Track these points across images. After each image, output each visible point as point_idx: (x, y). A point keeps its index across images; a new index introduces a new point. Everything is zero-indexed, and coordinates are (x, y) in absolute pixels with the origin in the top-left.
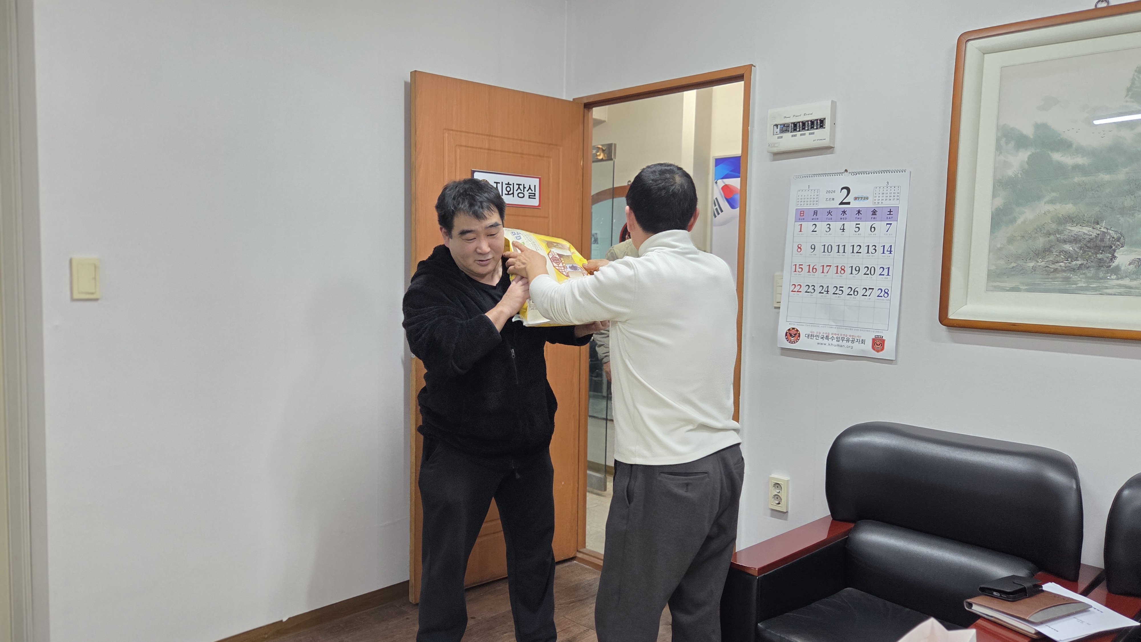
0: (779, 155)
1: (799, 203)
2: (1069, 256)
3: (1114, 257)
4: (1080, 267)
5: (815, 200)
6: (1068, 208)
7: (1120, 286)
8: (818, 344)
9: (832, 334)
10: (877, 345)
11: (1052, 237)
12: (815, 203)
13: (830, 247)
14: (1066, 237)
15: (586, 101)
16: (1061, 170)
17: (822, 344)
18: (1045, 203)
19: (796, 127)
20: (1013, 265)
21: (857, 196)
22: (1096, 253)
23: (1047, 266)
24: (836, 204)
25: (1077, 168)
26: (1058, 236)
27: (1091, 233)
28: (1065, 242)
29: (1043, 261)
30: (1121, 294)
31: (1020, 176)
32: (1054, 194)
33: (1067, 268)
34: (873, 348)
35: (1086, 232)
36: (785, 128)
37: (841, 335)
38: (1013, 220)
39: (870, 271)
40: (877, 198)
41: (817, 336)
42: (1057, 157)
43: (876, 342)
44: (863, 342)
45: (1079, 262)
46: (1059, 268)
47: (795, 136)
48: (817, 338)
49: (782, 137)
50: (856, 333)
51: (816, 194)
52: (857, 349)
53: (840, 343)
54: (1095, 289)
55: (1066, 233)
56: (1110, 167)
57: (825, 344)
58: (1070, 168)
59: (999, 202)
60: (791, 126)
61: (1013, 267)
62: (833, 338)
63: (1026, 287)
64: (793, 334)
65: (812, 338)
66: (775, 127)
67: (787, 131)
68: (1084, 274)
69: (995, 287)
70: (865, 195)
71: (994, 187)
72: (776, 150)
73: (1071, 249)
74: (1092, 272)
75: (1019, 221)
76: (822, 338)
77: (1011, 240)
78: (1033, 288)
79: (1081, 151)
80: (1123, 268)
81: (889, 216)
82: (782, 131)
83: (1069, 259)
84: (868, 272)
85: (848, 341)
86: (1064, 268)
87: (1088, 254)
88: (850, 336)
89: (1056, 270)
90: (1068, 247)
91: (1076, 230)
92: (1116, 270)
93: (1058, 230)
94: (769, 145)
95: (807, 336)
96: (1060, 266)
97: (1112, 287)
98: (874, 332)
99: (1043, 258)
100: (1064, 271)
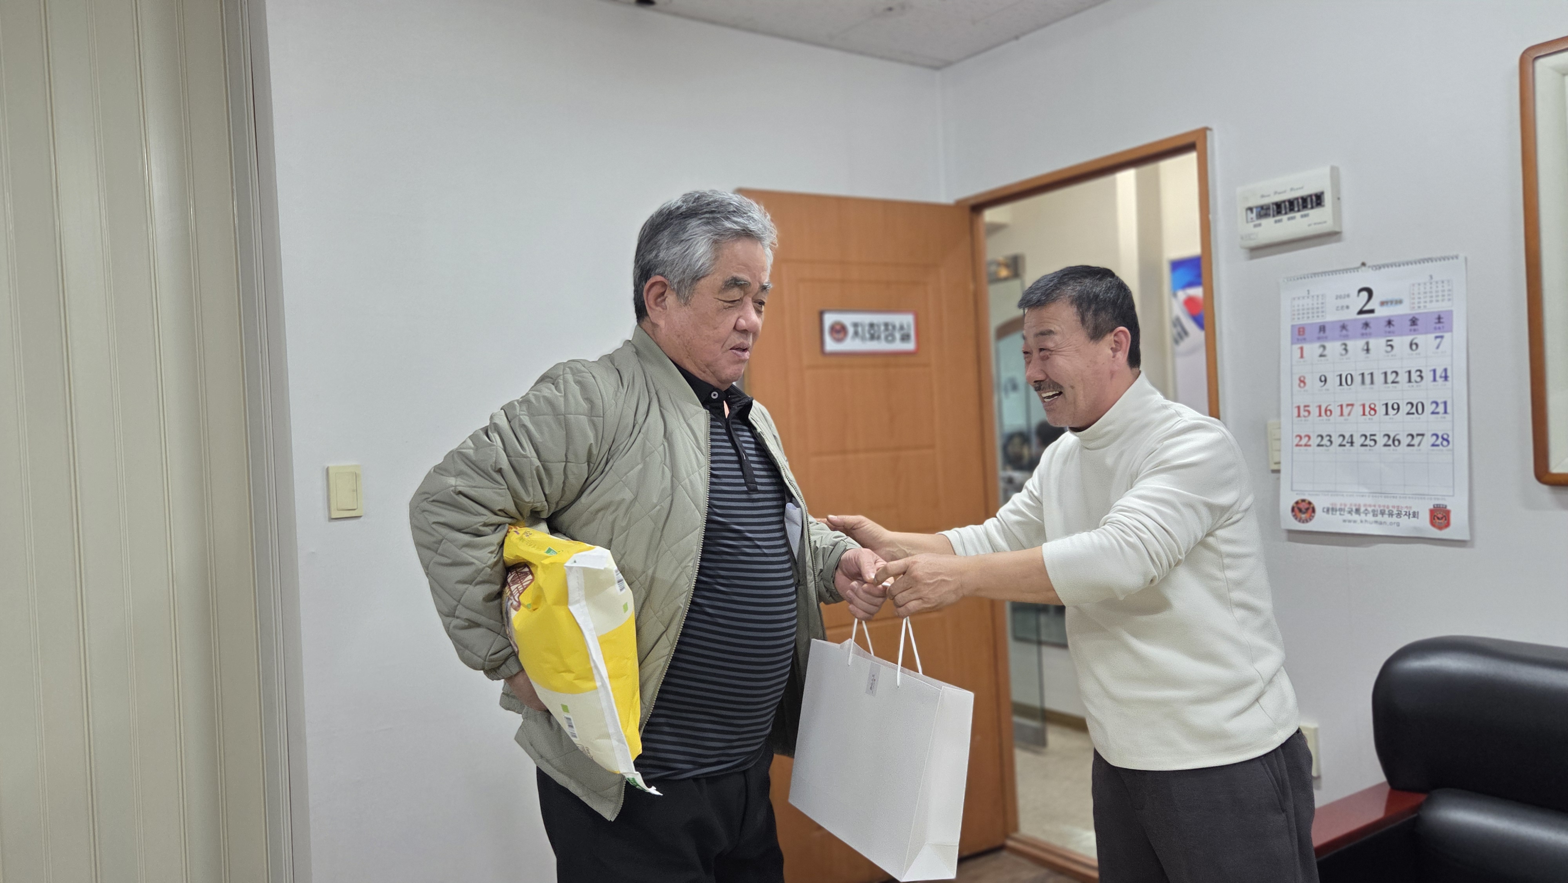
0: (1258, 251)
1: (1296, 317)
5: (1320, 310)
8: (1344, 521)
9: (1365, 505)
10: (1438, 518)
12: (1320, 314)
13: (1349, 378)
15: (973, 202)
17: (1350, 521)
19: (1280, 208)
21: (1384, 299)
24: (1351, 314)
34: (1432, 523)
36: (1263, 212)
37: (1379, 506)
39: (1416, 408)
40: (1416, 301)
41: (1341, 510)
43: (1436, 514)
44: (1415, 515)
47: (1280, 221)
48: (1342, 513)
49: (1260, 225)
50: (1403, 503)
51: (1320, 301)
52: (1405, 526)
53: (1379, 518)
57: (1355, 522)
60: (1273, 208)
62: (1366, 512)
64: (1303, 509)
65: (1334, 513)
66: (1249, 212)
67: (1266, 215)
70: (1396, 297)
72: (1253, 243)
76: (1350, 512)
81: (1438, 325)
82: (1260, 216)
84: (1414, 410)
85: (1391, 514)
88: (1394, 507)
94: (1242, 238)
95: (1325, 510)
98: (1431, 499)
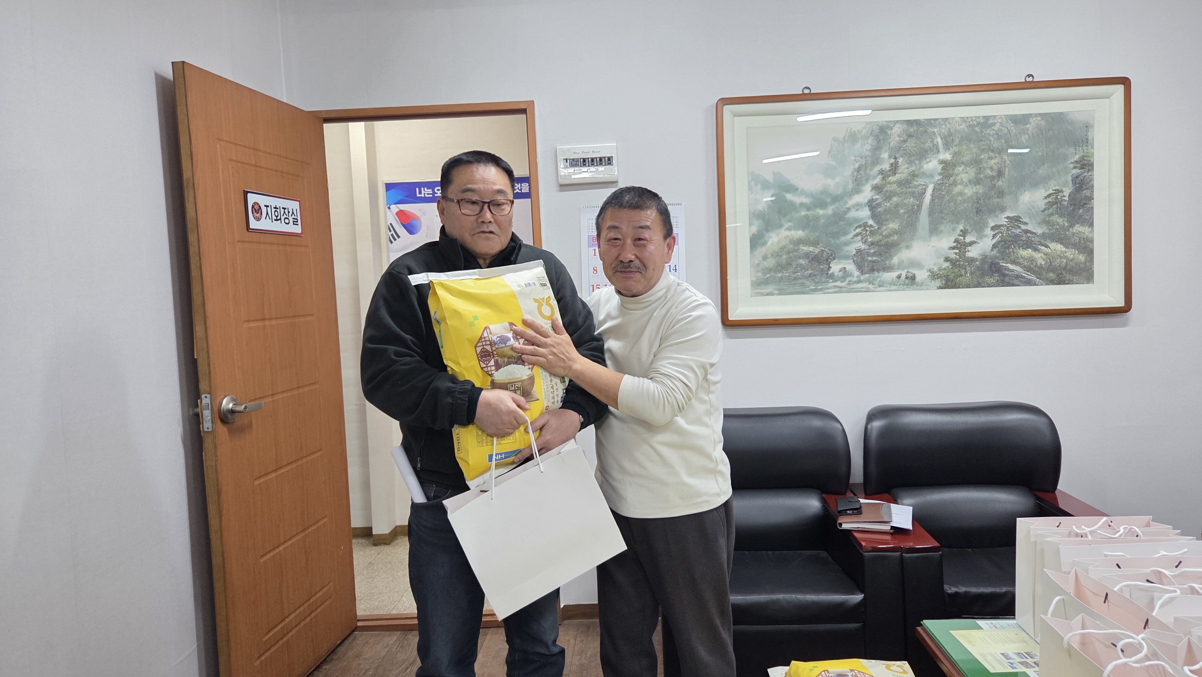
2: (804, 268)
3: (830, 267)
4: (810, 275)
6: (800, 234)
7: (835, 287)
11: (791, 254)
14: (800, 254)
16: (792, 207)
18: (785, 230)
19: (584, 162)
20: (768, 276)
22: (819, 265)
23: (790, 276)
25: (802, 205)
26: (795, 253)
27: (815, 251)
28: (800, 258)
29: (787, 273)
30: (836, 292)
31: (766, 210)
32: (790, 224)
33: (803, 277)
35: (812, 250)
36: (575, 163)
38: (765, 243)
42: (789, 196)
45: (809, 272)
46: (797, 276)
47: (584, 170)
49: (572, 171)
54: (820, 290)
55: (800, 251)
56: (822, 205)
58: (798, 205)
59: (754, 229)
60: (581, 161)
61: (768, 278)
63: (778, 292)
66: (565, 161)
67: (576, 165)
68: (813, 280)
69: (757, 293)
71: (750, 218)
72: (568, 182)
73: (804, 262)
74: (818, 278)
75: (769, 243)
77: (765, 258)
78: (782, 292)
79: (804, 193)
80: (835, 275)
82: (572, 165)
83: (803, 270)
86: (800, 277)
87: (814, 266)
89: (795, 279)
90: (802, 261)
91: (805, 249)
92: (832, 276)
93: (794, 249)
94: (559, 177)
96: (798, 275)
97: (831, 288)
99: (787, 270)
100: (801, 279)
